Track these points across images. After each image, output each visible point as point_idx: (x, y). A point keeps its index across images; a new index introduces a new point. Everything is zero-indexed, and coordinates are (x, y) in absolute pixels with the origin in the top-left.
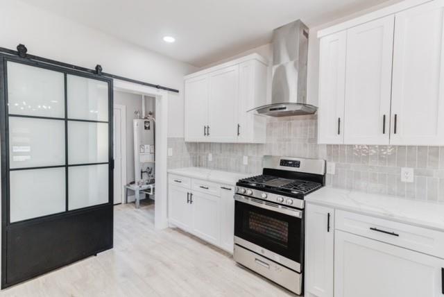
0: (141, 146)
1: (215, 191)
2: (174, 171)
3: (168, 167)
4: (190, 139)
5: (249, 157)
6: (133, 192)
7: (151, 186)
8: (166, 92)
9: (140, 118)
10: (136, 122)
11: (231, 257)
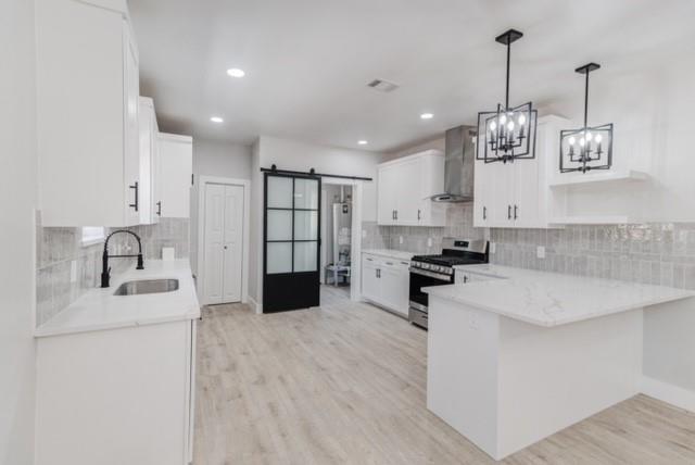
0: (340, 229)
1: (397, 266)
2: (367, 251)
3: (362, 248)
4: (381, 223)
5: (433, 239)
6: (332, 272)
7: (348, 268)
8: (361, 182)
9: (340, 202)
10: (335, 206)
11: (408, 320)
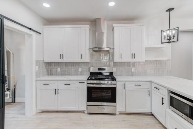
3: (36, 78)
5: (82, 68)
